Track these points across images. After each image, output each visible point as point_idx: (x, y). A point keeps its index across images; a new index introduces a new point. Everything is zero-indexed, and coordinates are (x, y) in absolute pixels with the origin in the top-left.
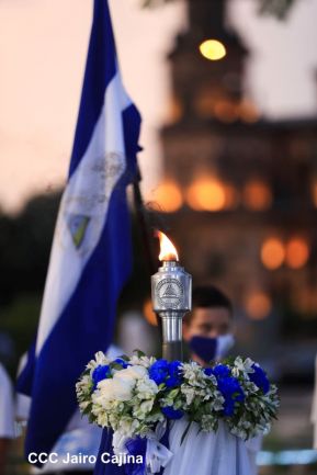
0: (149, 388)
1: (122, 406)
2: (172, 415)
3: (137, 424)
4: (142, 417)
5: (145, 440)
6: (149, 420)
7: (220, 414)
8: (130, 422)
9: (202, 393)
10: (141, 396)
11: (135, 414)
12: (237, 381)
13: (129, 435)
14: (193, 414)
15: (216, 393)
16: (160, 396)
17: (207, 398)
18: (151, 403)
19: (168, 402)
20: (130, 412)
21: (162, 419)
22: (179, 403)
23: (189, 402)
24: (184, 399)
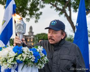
0: (13, 54)
1: (4, 59)
2: (19, 62)
3: (8, 65)
4: (10, 63)
5: (11, 69)
6: (12, 64)
7: (34, 62)
8: (6, 64)
9: (29, 56)
10: (10, 57)
11: (8, 62)
12: (39, 53)
13: (6, 68)
14: (26, 62)
15: (33, 56)
16: (16, 56)
17: (30, 57)
18: (13, 58)
19: (18, 58)
20: (6, 61)
21: (16, 63)
22: (22, 59)
23: (25, 58)
24: (23, 58)
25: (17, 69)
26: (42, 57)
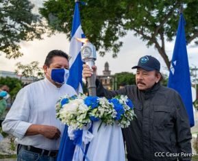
0: (84, 108)
1: (72, 116)
2: (94, 120)
3: (78, 124)
4: (81, 121)
5: (82, 130)
6: (84, 122)
7: (115, 119)
8: (75, 123)
9: (108, 110)
10: (80, 112)
11: (78, 119)
12: (122, 105)
13: (75, 128)
14: (104, 120)
15: (114, 110)
16: (89, 112)
17: (110, 112)
18: (85, 115)
19: (92, 114)
20: (76, 118)
21: (90, 121)
22: (97, 115)
23: (102, 114)
24: (99, 113)
25: (91, 130)
26: (127, 111)
